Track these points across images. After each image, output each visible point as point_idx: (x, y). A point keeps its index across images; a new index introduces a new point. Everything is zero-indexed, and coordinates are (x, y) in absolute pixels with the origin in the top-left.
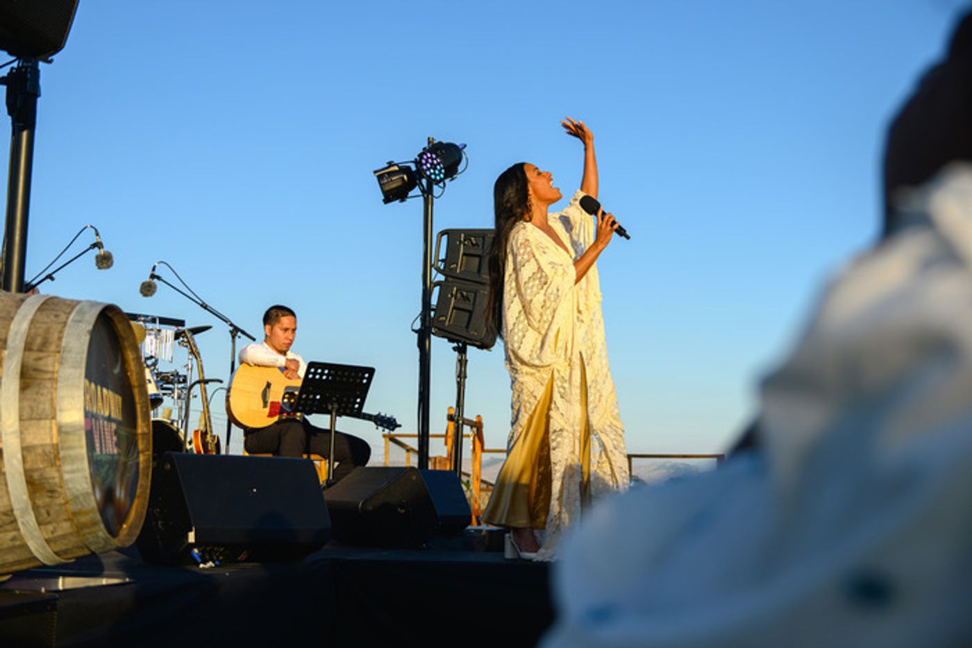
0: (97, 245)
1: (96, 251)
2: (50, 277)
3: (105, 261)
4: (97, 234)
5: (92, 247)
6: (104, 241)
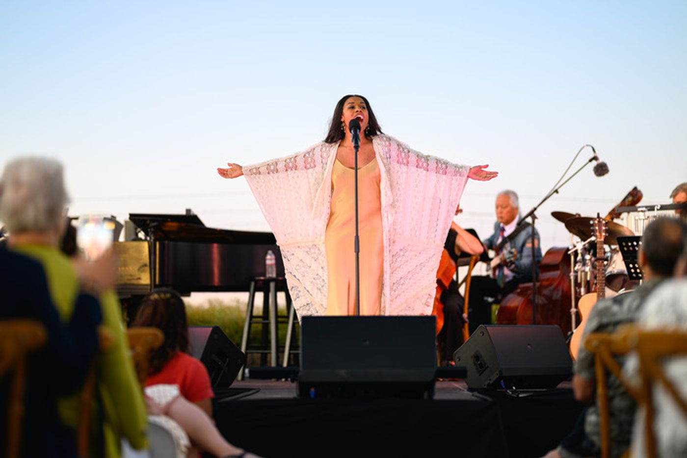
0: (595, 158)
1: (594, 163)
2: (556, 191)
3: (601, 170)
4: (594, 150)
5: (591, 161)
6: (598, 154)
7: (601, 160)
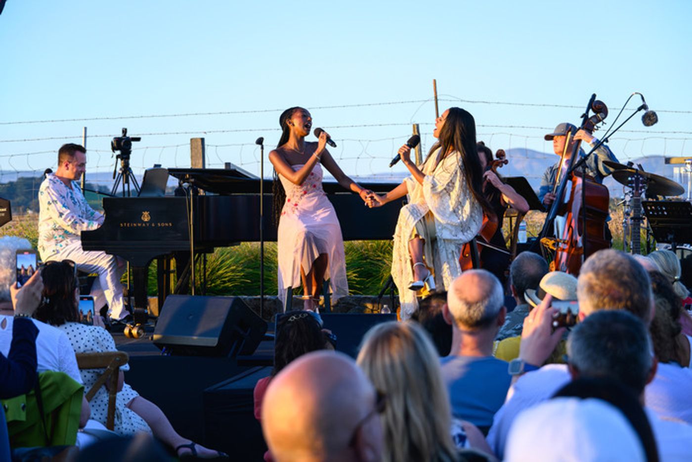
0: (644, 107)
1: (643, 112)
2: (606, 140)
4: (643, 98)
5: (639, 109)
6: (647, 103)
7: (650, 109)
